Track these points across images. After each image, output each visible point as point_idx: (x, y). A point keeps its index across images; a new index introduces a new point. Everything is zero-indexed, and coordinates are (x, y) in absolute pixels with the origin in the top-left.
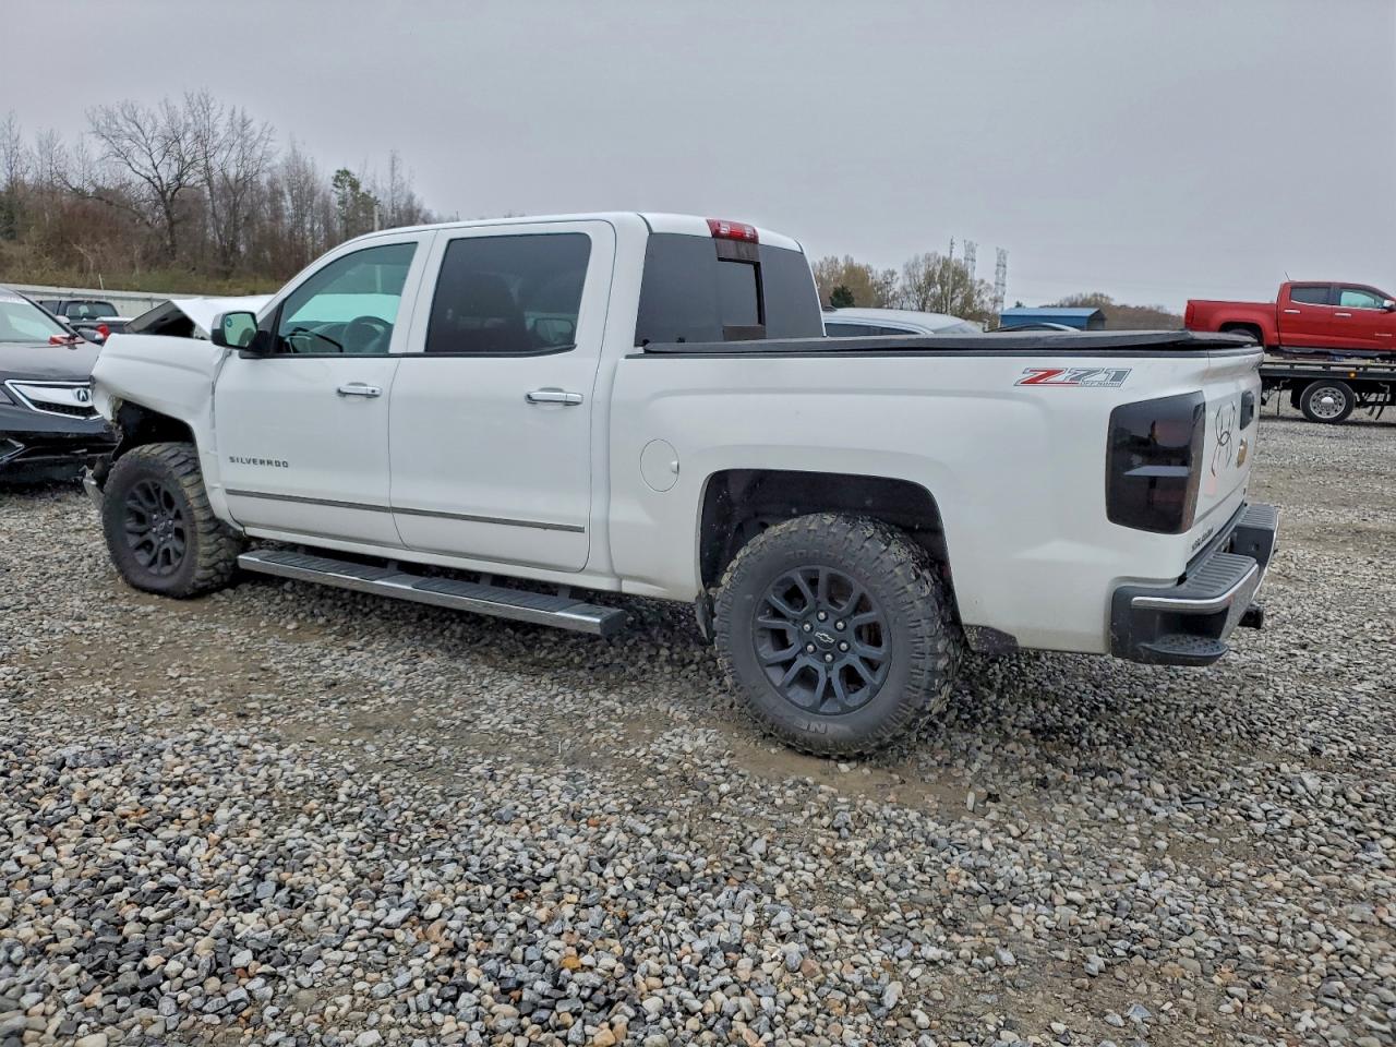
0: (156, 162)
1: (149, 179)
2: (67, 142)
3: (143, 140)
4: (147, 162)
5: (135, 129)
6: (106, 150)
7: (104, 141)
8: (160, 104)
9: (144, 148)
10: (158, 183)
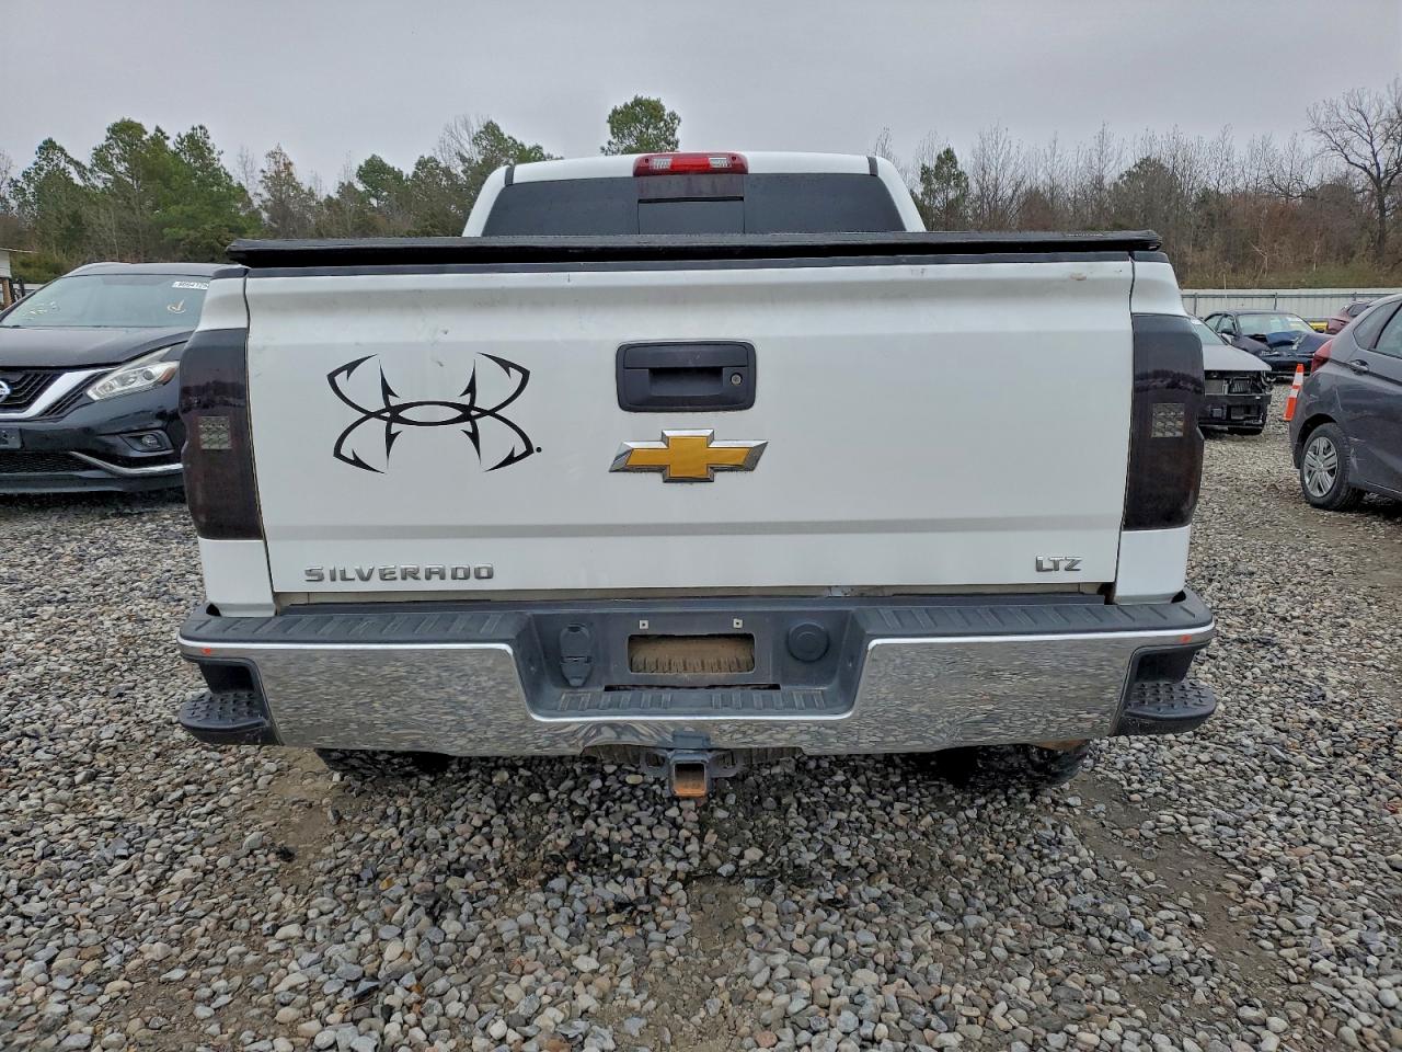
0: (1377, 149)
1: (1365, 169)
2: (1280, 145)
3: (1366, 129)
4: (1367, 151)
5: (1358, 117)
6: (1323, 145)
7: (1323, 136)
8: (1388, 86)
9: (1365, 136)
10: (1374, 171)
